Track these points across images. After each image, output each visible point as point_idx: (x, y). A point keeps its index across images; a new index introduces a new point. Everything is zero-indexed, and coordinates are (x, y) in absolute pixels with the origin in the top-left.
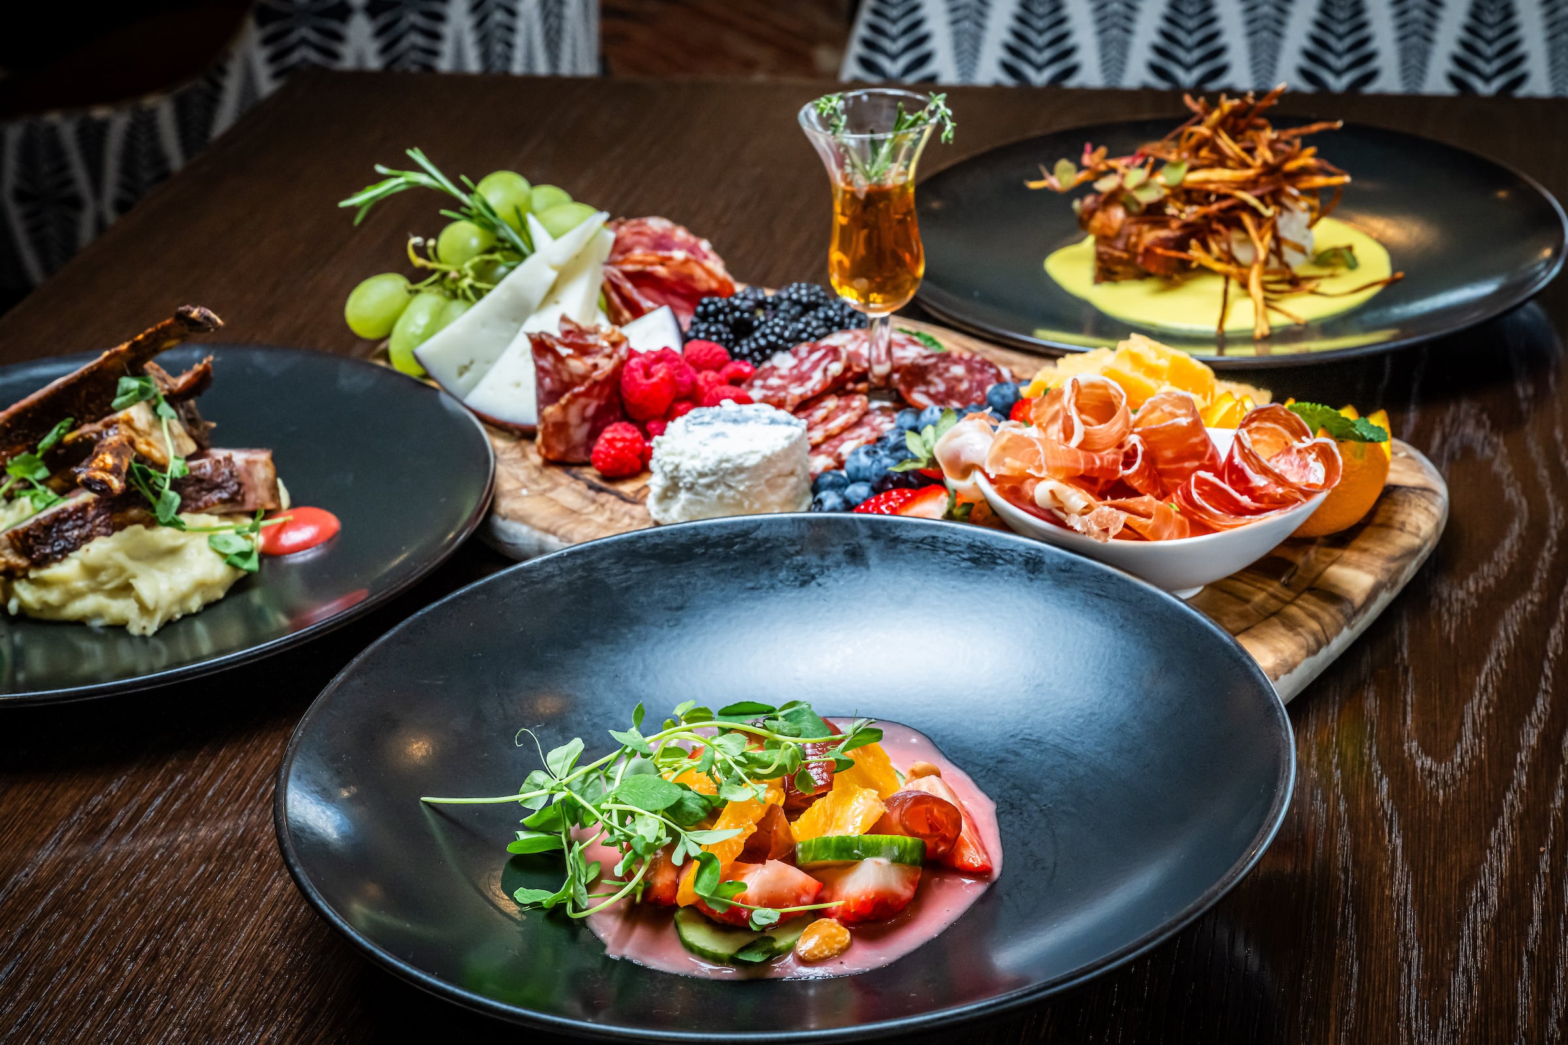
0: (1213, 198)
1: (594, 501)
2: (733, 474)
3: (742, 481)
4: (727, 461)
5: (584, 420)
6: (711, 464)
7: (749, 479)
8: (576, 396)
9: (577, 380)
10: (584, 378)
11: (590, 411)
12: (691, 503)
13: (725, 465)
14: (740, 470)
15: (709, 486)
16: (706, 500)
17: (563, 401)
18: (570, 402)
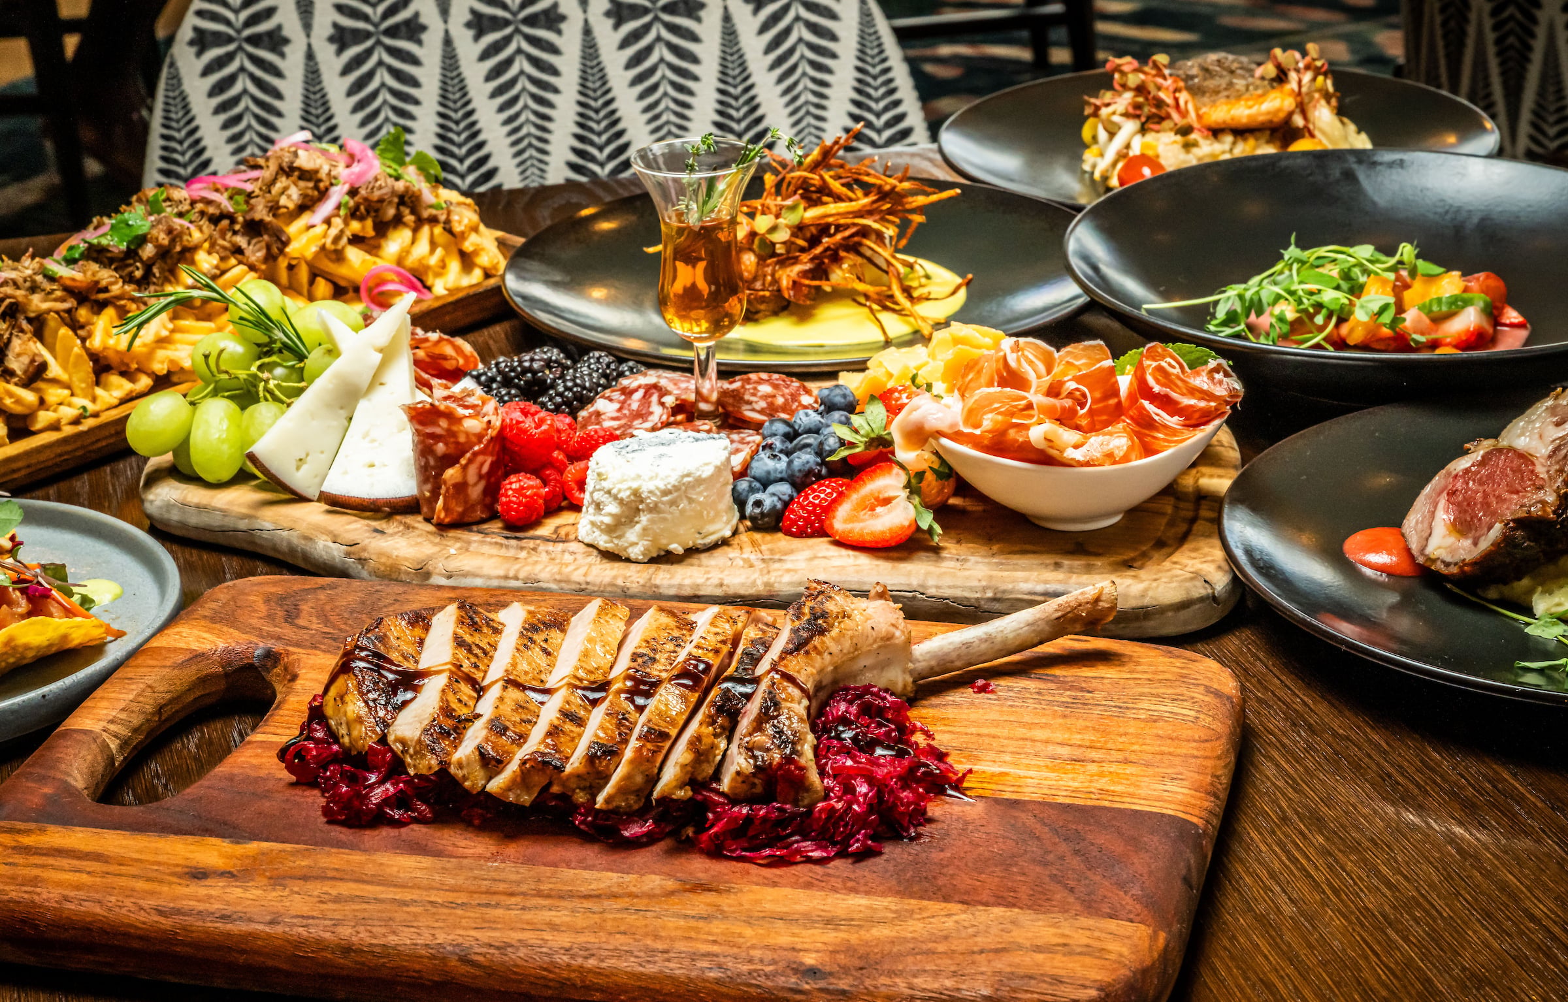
0: (832, 230)
1: (522, 548)
2: (693, 487)
3: (700, 493)
4: (688, 475)
5: (481, 477)
6: (673, 480)
7: (706, 489)
8: (475, 454)
9: (474, 439)
10: (480, 437)
11: (485, 469)
12: (652, 521)
13: (686, 479)
14: (699, 481)
15: (673, 503)
16: (669, 516)
17: (463, 461)
18: (470, 461)
